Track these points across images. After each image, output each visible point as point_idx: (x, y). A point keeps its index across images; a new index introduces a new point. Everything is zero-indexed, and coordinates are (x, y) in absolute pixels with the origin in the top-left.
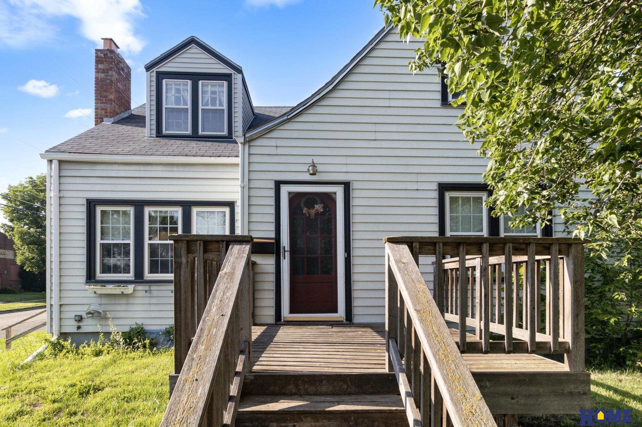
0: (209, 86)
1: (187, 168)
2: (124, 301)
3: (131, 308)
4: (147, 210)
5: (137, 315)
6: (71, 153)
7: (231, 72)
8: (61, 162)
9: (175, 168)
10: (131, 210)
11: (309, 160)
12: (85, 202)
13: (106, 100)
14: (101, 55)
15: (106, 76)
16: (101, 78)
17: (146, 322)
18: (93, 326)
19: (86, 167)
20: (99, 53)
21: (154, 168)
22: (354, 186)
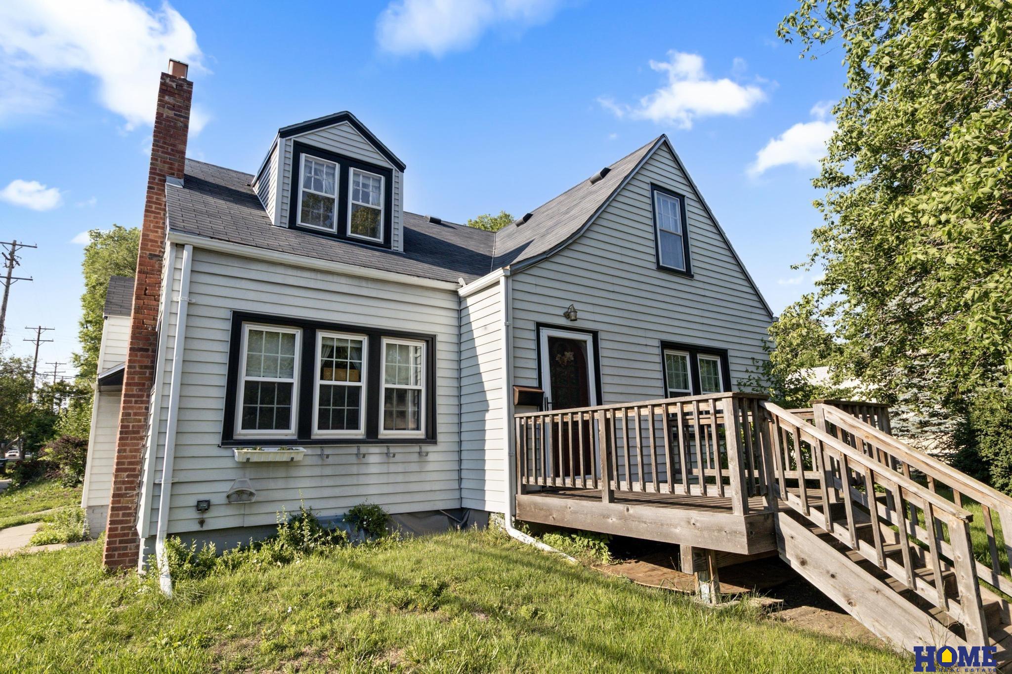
0: (361, 177)
1: (379, 286)
2: (281, 473)
3: (292, 484)
4: (320, 335)
5: (301, 494)
6: (215, 238)
7: (391, 168)
8: (196, 249)
9: (364, 284)
10: (298, 333)
11: (567, 304)
12: (229, 315)
13: (172, 150)
14: (170, 83)
15: (175, 115)
16: (167, 117)
17: (316, 505)
18: (227, 518)
19: (236, 263)
20: (168, 81)
21: (336, 279)
22: (601, 335)
